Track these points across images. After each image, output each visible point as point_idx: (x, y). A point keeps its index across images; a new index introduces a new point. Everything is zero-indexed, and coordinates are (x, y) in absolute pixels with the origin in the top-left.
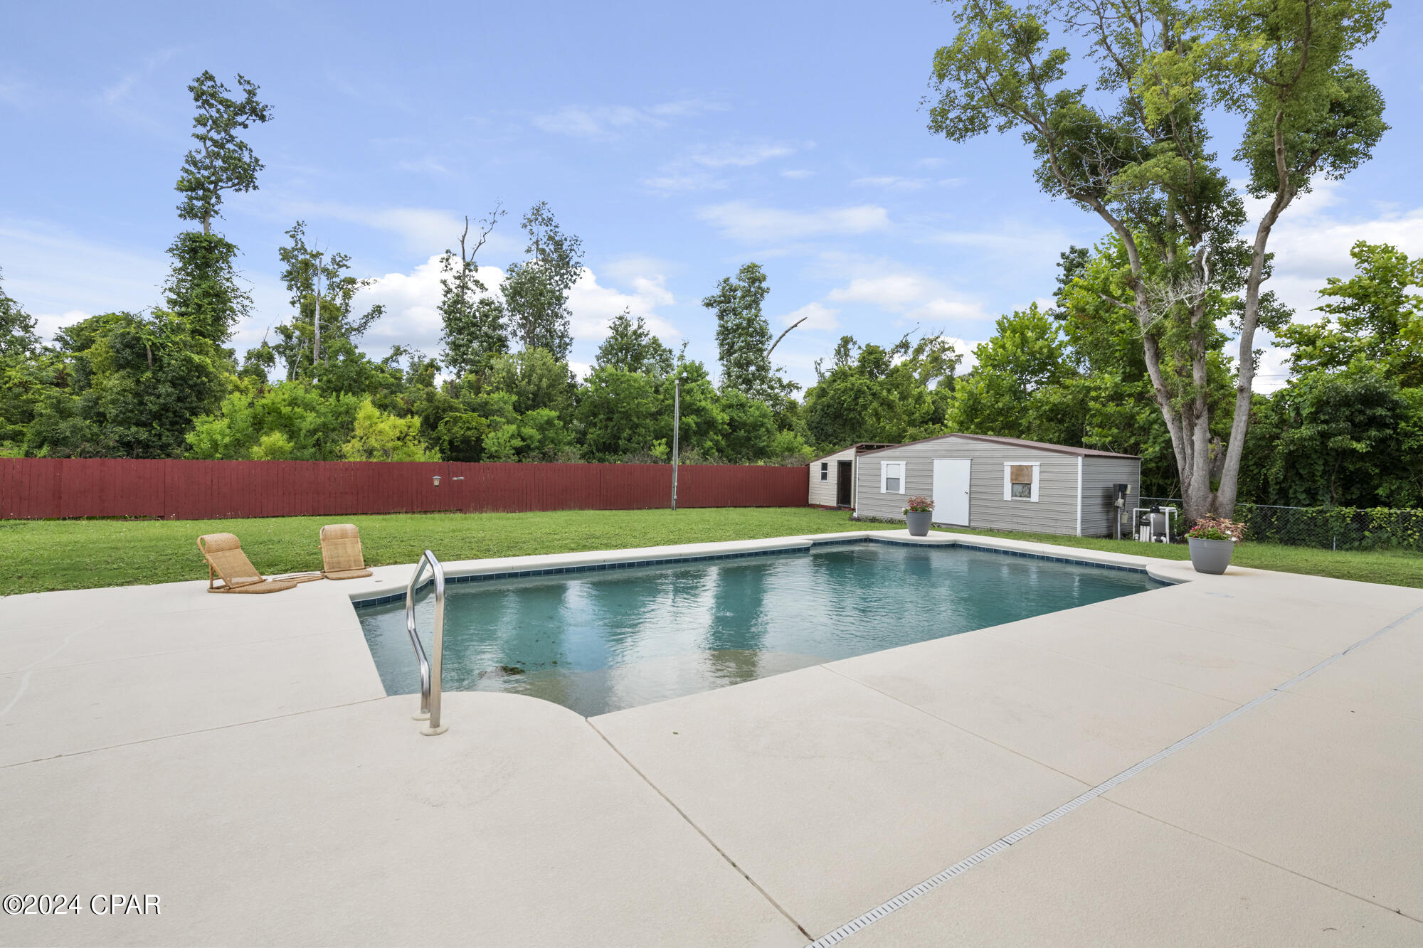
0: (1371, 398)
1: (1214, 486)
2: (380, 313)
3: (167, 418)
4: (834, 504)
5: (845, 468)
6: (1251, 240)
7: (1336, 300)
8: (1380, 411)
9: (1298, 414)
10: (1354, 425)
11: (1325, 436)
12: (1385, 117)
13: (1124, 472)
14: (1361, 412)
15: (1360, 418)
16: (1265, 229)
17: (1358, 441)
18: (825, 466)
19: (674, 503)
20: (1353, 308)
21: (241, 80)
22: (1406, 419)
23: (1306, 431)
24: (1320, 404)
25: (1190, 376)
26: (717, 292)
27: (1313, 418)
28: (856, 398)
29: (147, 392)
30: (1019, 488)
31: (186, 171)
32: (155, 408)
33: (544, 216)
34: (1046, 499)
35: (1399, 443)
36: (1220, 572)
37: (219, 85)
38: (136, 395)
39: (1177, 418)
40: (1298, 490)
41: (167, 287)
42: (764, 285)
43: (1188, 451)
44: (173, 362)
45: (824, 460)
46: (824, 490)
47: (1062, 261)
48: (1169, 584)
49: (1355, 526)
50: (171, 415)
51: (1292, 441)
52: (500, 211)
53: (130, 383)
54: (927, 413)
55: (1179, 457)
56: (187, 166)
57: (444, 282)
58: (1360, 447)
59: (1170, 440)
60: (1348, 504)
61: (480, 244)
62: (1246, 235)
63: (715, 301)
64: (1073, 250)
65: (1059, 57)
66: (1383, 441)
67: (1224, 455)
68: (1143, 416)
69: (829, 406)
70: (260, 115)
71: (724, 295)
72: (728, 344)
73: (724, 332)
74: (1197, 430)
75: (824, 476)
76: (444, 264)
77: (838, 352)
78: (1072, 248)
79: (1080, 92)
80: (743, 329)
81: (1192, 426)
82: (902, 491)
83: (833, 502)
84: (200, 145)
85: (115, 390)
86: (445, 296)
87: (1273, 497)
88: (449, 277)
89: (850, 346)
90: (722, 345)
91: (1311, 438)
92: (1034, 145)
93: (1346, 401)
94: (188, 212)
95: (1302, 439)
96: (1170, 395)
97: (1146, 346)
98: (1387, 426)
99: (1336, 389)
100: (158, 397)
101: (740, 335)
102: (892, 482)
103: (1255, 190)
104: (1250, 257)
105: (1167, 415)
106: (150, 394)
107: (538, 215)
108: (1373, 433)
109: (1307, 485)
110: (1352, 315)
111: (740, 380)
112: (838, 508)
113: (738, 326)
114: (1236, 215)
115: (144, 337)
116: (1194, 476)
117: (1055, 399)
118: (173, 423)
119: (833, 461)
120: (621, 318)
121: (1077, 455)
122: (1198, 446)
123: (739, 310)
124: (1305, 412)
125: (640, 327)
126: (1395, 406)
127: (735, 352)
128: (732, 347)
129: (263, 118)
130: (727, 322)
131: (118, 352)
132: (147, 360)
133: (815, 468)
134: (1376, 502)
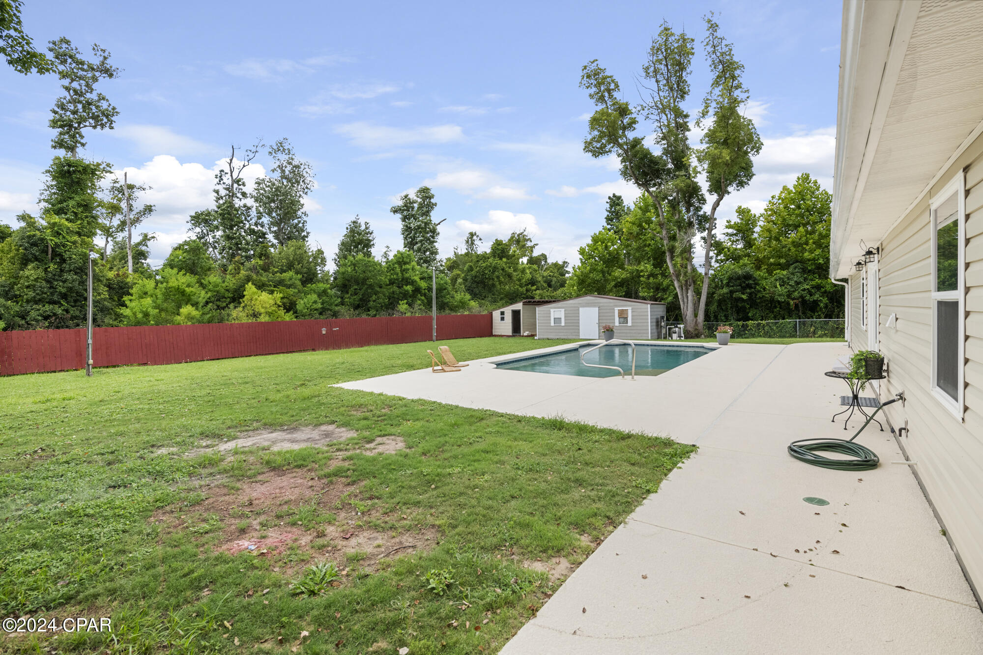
0: (748, 277)
1: (696, 315)
2: (151, 210)
3: (72, 297)
4: (511, 334)
5: (516, 314)
6: (709, 213)
7: (730, 231)
8: (751, 282)
9: (722, 283)
10: (742, 287)
11: (731, 292)
12: (753, 169)
13: (661, 310)
14: (744, 282)
15: (744, 285)
16: (714, 209)
17: (743, 294)
18: (502, 313)
19: (434, 338)
20: (736, 235)
21: (95, 48)
22: (758, 284)
23: (725, 290)
24: (730, 279)
25: (686, 268)
26: (400, 203)
27: (728, 285)
28: (494, 272)
29: (54, 279)
30: (622, 320)
31: (55, 112)
32: (63, 290)
33: (286, 148)
34: (635, 324)
35: (756, 295)
36: (726, 344)
37: (74, 48)
38: (48, 281)
39: (681, 287)
40: (721, 315)
41: (42, 198)
42: (433, 201)
43: (686, 300)
44: (74, 256)
45: (502, 310)
46: (503, 326)
47: (609, 201)
48: (715, 350)
49: (742, 329)
50: (74, 295)
51: (720, 295)
52: (260, 145)
53: (40, 273)
54: (528, 280)
55: (681, 303)
56: (56, 109)
57: (217, 192)
58: (744, 297)
59: (677, 293)
60: (739, 320)
61: (244, 166)
62: (707, 209)
63: (400, 210)
64: (614, 195)
65: (634, 122)
66: (750, 294)
67: (699, 302)
68: (666, 282)
69: (476, 277)
70: (109, 73)
71: (405, 206)
72: (411, 237)
73: (407, 230)
74: (689, 291)
75: (502, 319)
76: (218, 180)
77: (467, 242)
78: (614, 194)
79: (642, 139)
80: (422, 228)
81: (687, 290)
82: (563, 324)
83: (509, 332)
84: (66, 94)
85: (32, 278)
86: (217, 202)
87: (712, 319)
88: (220, 188)
89: (475, 238)
90: (405, 238)
91: (727, 293)
92: (621, 158)
93: (739, 278)
94: (59, 144)
95: (724, 294)
96: (678, 276)
97: (667, 254)
98: (752, 288)
99: (735, 272)
100: (64, 282)
101: (421, 232)
102: (557, 320)
103: (710, 191)
104: (709, 219)
105: (676, 284)
106: (57, 280)
107: (280, 148)
108: (748, 291)
109: (725, 313)
110: (734, 238)
111: (422, 261)
112: (513, 336)
113: (419, 227)
114: (703, 201)
115: (48, 238)
116: (688, 310)
117: (623, 276)
118: (76, 301)
119: (508, 310)
120: (354, 222)
121: (648, 304)
122: (690, 298)
123: (417, 216)
124: (724, 282)
125: (367, 228)
126: (755, 279)
127: (417, 243)
128: (413, 240)
129: (111, 76)
130: (410, 223)
131: (26, 249)
132: (47, 255)
133: (496, 314)
134: (748, 319)
